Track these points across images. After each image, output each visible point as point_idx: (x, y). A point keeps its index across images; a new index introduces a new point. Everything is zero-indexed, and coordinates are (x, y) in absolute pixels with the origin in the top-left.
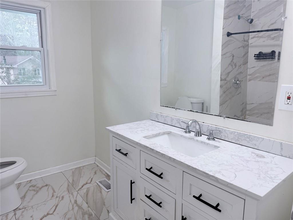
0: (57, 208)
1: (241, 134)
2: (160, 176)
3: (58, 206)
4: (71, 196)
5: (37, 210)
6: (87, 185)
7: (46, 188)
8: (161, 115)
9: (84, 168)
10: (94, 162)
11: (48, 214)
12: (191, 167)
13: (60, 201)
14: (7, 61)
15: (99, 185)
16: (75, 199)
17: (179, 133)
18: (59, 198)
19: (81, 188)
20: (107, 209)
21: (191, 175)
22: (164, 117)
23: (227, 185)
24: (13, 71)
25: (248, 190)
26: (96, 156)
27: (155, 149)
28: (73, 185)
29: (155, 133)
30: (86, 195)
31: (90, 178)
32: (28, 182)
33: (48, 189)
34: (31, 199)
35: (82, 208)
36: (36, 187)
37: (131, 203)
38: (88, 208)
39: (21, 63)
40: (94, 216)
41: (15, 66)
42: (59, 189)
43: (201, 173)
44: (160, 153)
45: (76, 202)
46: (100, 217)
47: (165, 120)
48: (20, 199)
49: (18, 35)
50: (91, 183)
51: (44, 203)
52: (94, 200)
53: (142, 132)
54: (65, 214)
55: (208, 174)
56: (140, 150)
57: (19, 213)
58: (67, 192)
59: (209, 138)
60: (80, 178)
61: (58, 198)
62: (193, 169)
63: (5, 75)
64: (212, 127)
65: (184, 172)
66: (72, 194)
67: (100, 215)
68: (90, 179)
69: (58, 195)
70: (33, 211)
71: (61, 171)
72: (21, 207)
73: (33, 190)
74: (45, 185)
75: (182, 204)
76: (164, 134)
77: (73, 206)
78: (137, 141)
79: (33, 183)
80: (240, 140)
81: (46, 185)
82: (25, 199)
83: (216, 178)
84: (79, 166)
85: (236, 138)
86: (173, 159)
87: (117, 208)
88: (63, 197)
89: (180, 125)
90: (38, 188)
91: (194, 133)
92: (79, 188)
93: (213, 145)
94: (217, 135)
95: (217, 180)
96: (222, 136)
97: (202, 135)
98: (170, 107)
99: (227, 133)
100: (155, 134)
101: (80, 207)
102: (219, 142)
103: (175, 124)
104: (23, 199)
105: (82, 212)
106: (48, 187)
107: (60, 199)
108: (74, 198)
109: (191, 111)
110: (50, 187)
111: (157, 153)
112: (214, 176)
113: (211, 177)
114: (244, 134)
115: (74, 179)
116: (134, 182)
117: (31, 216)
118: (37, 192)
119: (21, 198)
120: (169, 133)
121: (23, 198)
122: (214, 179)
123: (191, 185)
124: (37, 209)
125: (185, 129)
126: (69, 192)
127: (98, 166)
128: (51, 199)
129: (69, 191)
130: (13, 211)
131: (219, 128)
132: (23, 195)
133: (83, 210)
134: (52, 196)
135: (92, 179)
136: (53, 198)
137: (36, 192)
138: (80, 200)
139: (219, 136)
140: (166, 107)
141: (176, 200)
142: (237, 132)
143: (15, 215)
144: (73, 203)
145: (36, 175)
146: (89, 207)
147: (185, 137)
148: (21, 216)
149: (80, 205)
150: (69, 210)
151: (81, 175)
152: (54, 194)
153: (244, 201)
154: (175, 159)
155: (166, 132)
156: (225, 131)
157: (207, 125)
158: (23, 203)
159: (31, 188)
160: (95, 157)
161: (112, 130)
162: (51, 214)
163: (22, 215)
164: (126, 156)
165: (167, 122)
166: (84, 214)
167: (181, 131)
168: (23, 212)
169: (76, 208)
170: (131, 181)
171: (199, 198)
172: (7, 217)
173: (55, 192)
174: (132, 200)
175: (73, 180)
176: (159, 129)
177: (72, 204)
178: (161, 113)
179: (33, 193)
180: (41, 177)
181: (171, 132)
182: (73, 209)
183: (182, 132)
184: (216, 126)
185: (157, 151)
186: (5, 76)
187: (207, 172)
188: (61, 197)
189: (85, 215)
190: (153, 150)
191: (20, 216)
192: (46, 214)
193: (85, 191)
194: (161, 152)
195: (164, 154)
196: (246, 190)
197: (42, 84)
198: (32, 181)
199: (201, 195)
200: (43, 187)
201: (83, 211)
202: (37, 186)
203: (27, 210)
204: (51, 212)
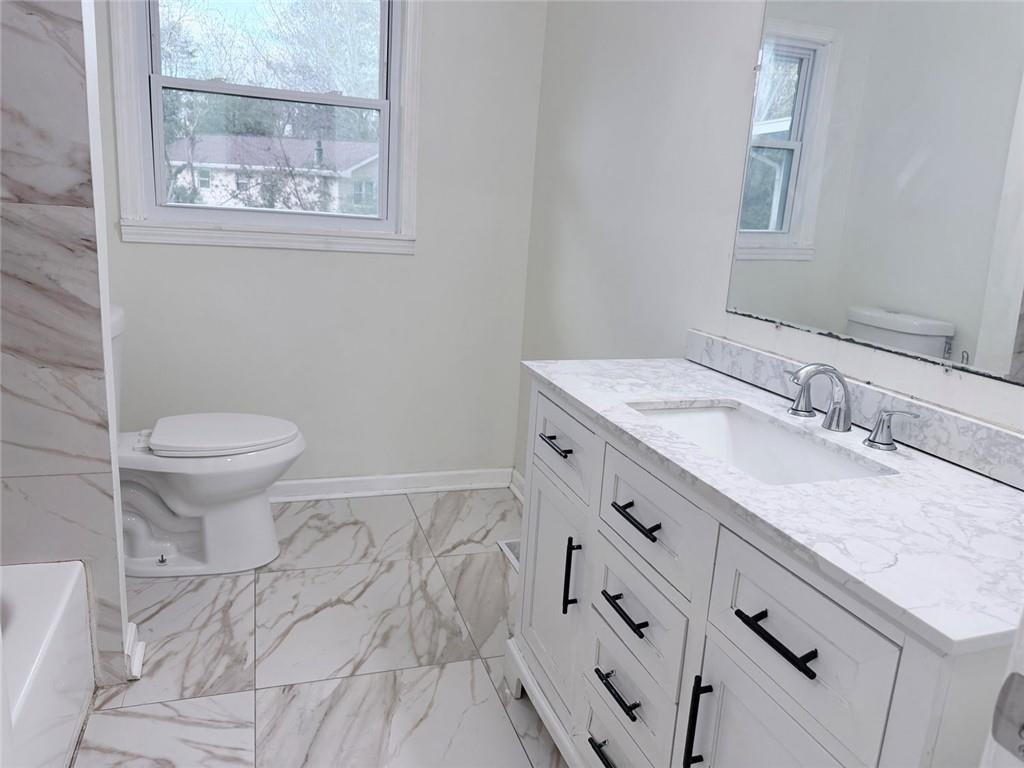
0: (368, 590)
1: (1001, 437)
2: (650, 533)
3: (371, 587)
4: (416, 567)
5: (313, 583)
6: (470, 545)
7: (355, 528)
8: (722, 343)
9: (474, 494)
10: (508, 484)
11: (339, 601)
12: (743, 509)
13: (381, 573)
14: (324, 155)
15: (504, 555)
16: (424, 578)
17: (770, 412)
18: (380, 565)
19: (449, 551)
20: (509, 630)
21: (741, 538)
22: (731, 353)
23: (843, 582)
24: (340, 190)
25: (912, 612)
26: (514, 467)
27: (644, 440)
28: (428, 536)
29: (676, 396)
30: (458, 574)
31: (484, 527)
32: (311, 504)
33: (357, 533)
34: (306, 551)
35: (436, 608)
36: (326, 521)
37: (565, 611)
38: (455, 610)
39: (364, 163)
40: (464, 638)
41: (347, 173)
42: (387, 540)
43: (770, 533)
44: (657, 453)
45: (424, 585)
46: (480, 646)
47: (733, 363)
48: (276, 544)
49: (366, 74)
50: (484, 542)
51: (337, 568)
52: (477, 593)
53: (632, 390)
54: (384, 612)
55: (788, 538)
56: (607, 443)
57: (266, 578)
58: (405, 554)
59: (871, 438)
60: (455, 520)
61: (378, 564)
62: (747, 515)
63: (317, 200)
64: (894, 404)
65: (722, 528)
66: (420, 561)
67: (485, 641)
68: (483, 532)
69: (380, 558)
70: (303, 585)
71: (405, 491)
72: (274, 566)
73: (317, 528)
74: (352, 520)
75: (706, 637)
76: (711, 406)
77: (413, 595)
78: (599, 410)
79: (323, 510)
80: (995, 461)
81: (355, 523)
82: (291, 548)
83: (813, 556)
84: (458, 487)
85: (981, 452)
86: (693, 477)
87: (531, 625)
88: (391, 565)
89: (783, 383)
90: (331, 526)
91: (824, 416)
92: (443, 549)
93: (878, 463)
94: (908, 432)
95: (814, 561)
96: (925, 437)
97: (853, 427)
98: (757, 318)
99: (945, 429)
100: (674, 403)
101: (431, 604)
102: (908, 458)
103: (767, 380)
104: (284, 546)
105: (434, 617)
106: (359, 526)
107: (383, 569)
108: (420, 573)
109: (830, 335)
110: (364, 529)
111: (650, 452)
112: (808, 546)
113: (797, 551)
114: (1012, 436)
115: (438, 521)
116: (579, 547)
117: (293, 594)
118: (326, 535)
119: (281, 543)
120: (732, 408)
121: (285, 543)
122: (805, 557)
123: (738, 575)
124: (316, 580)
125: (793, 401)
126: (411, 554)
127: (515, 498)
128: (356, 564)
129: (414, 551)
130: (253, 572)
131: (921, 407)
132: (286, 535)
133: (440, 613)
134: (362, 554)
135: (488, 532)
136: (364, 561)
137: (322, 535)
138: (436, 583)
139: (916, 437)
140: (744, 315)
141: (688, 620)
142: (989, 428)
143: (256, 581)
144: (414, 588)
145: (333, 489)
146: (457, 608)
147: (783, 426)
148: (270, 590)
149: (434, 598)
150: (399, 603)
151: (458, 513)
152: (371, 550)
153: (898, 653)
154: (697, 479)
155: (719, 401)
156: (941, 420)
157: (878, 392)
158: (282, 555)
159: (314, 522)
160: (511, 469)
161: (540, 372)
162: (350, 603)
163: (271, 586)
164: (565, 457)
165: (741, 373)
166: (438, 624)
167: (780, 405)
168: (276, 580)
169: (420, 604)
170: (570, 540)
171: (754, 622)
172: (235, 581)
173: (374, 546)
174: (567, 602)
175: (432, 525)
176: (701, 389)
177: (412, 588)
178: (725, 338)
179: (314, 534)
180: (347, 498)
181: (739, 404)
182: (411, 603)
183: (779, 408)
184: (912, 398)
185: (649, 448)
186: (315, 203)
187: (787, 532)
188: (386, 563)
189: (440, 627)
190: (637, 442)
191: (267, 588)
192: (334, 598)
193: (458, 561)
194: (660, 451)
195: (667, 460)
196: (904, 611)
197: (376, 216)
198: (321, 503)
199: (763, 615)
200: (345, 524)
201: (436, 615)
202: (330, 519)
203: (288, 575)
204: (348, 598)
